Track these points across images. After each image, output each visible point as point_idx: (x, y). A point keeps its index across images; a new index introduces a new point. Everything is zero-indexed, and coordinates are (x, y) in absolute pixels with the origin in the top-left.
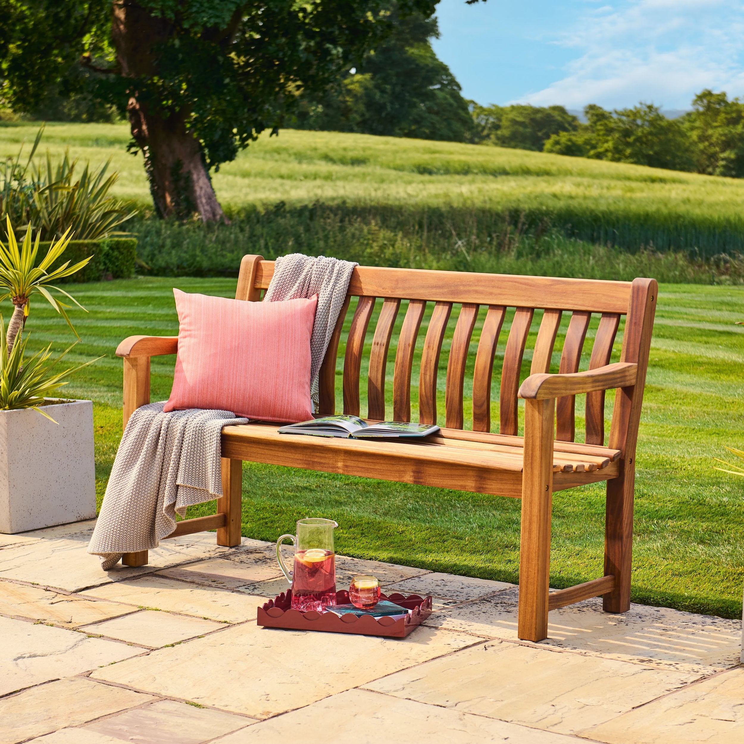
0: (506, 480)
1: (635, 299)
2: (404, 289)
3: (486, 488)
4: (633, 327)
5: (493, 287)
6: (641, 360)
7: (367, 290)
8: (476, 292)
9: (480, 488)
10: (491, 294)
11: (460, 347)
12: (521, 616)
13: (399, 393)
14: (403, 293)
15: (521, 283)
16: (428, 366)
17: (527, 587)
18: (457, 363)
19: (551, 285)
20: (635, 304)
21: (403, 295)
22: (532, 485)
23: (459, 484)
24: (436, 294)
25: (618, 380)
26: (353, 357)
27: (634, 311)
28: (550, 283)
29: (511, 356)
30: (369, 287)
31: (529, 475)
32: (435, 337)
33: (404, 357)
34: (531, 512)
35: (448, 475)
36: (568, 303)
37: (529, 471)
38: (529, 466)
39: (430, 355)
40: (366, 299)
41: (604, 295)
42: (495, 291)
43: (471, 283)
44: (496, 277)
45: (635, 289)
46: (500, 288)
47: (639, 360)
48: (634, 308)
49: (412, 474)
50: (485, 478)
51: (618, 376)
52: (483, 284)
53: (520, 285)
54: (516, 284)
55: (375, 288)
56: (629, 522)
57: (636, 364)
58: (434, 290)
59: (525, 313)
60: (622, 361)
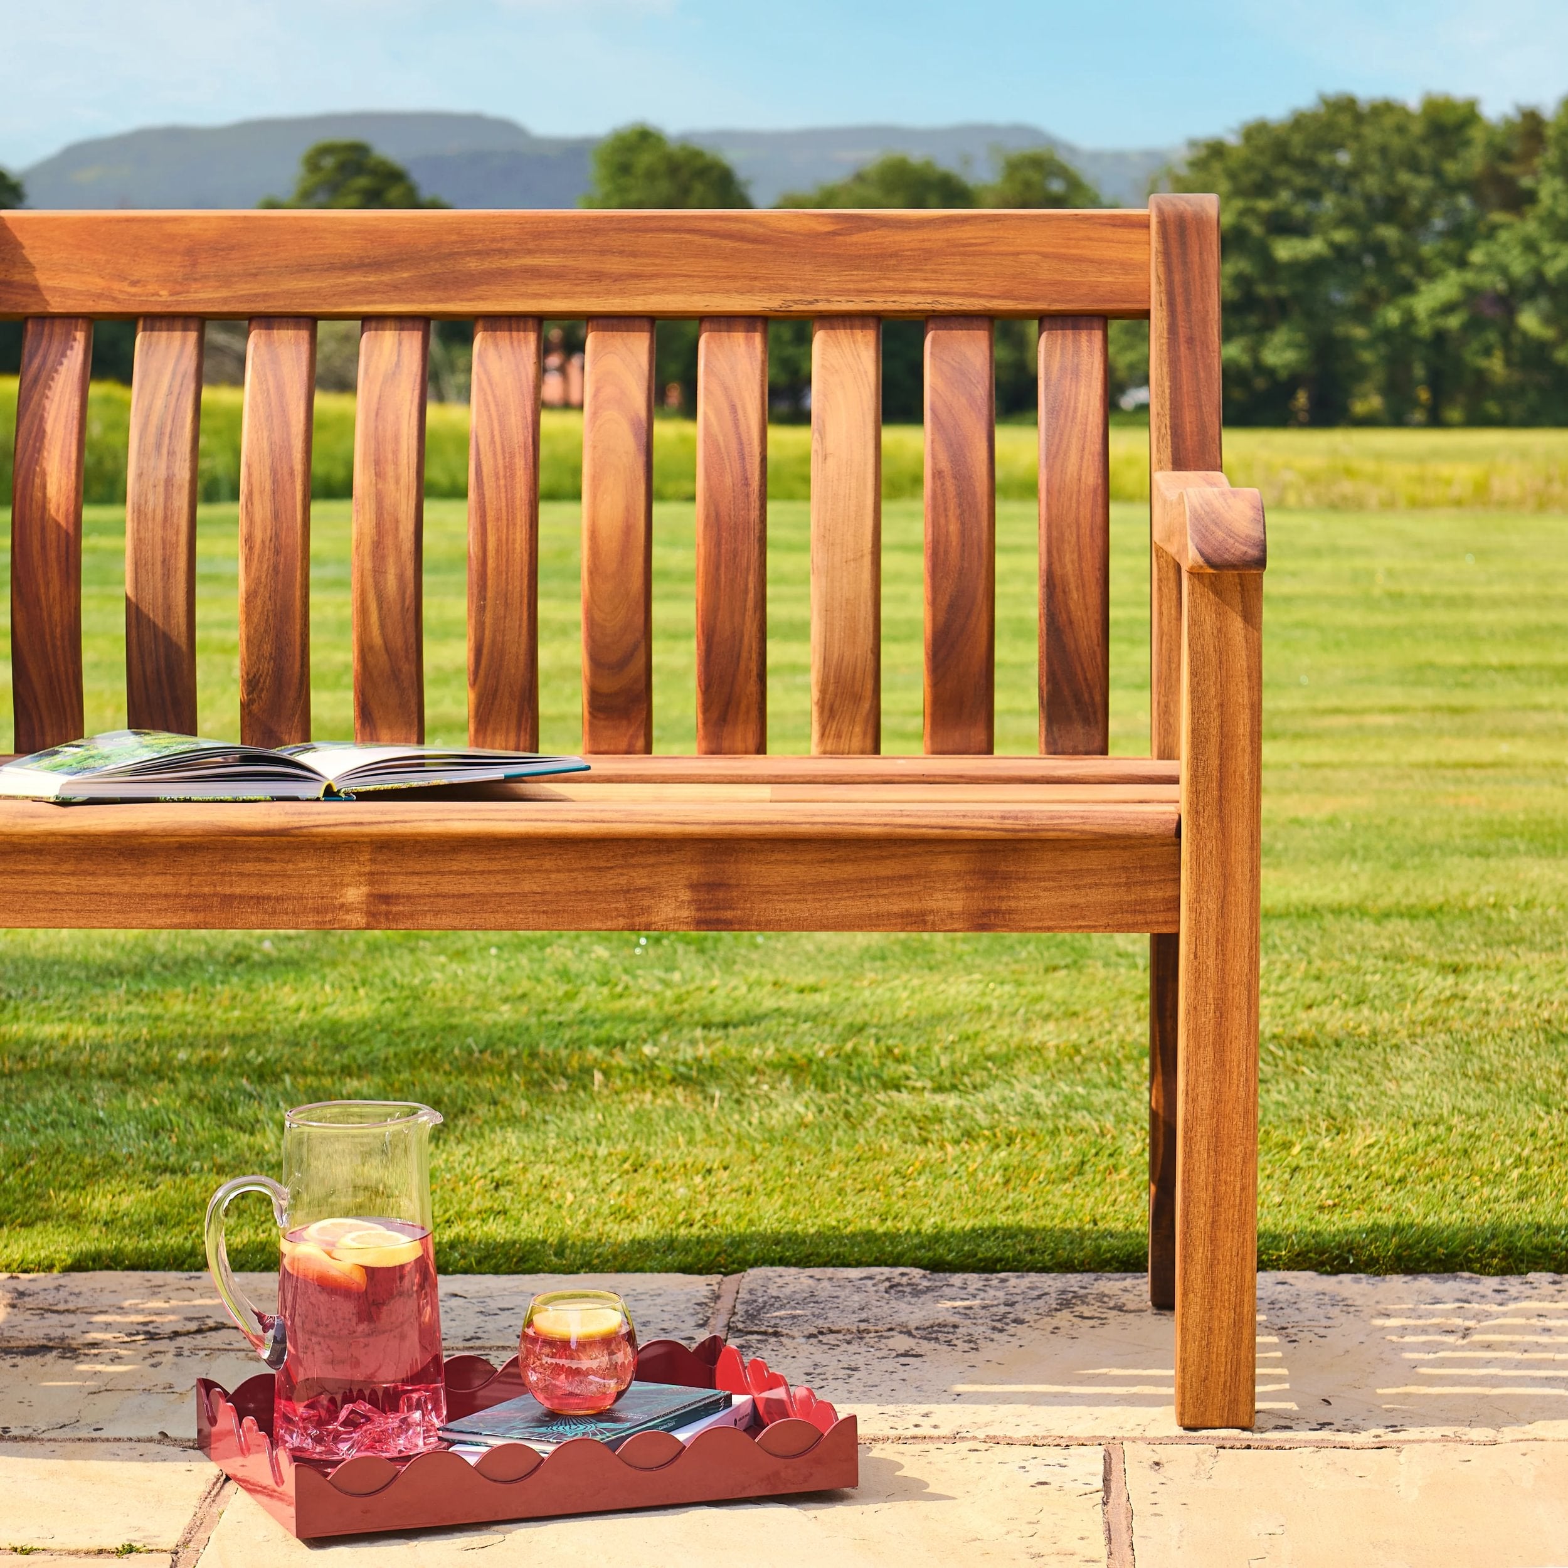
0: (1091, 872)
1: (1175, 260)
2: (226, 280)
3: (1011, 912)
4: (1183, 349)
5: (603, 253)
7: (64, 293)
8: (535, 273)
9: (986, 913)
10: (597, 276)
11: (510, 467)
12: (1193, 1347)
13: (267, 648)
14: (224, 293)
15: (714, 234)
16: (389, 541)
17: (1213, 1240)
18: (511, 522)
19: (834, 233)
20: (1177, 278)
21: (225, 301)
23: (896, 909)
24: (367, 291)
26: (52, 536)
27: (1179, 299)
28: (830, 228)
29: (728, 480)
30: (70, 282)
31: (1212, 845)
32: (397, 439)
33: (276, 516)
34: (1222, 972)
35: (847, 881)
36: (911, 292)
37: (1212, 830)
38: (1212, 810)
39: (388, 502)
40: (59, 328)
41: (1045, 256)
42: (614, 265)
43: (508, 245)
44: (611, 219)
45: (1172, 229)
46: (633, 254)
48: (1178, 290)
49: (686, 895)
50: (1006, 877)
52: (559, 244)
53: (710, 241)
54: (696, 238)
55: (97, 283)
58: (355, 279)
59: (739, 337)
60: (1161, 469)
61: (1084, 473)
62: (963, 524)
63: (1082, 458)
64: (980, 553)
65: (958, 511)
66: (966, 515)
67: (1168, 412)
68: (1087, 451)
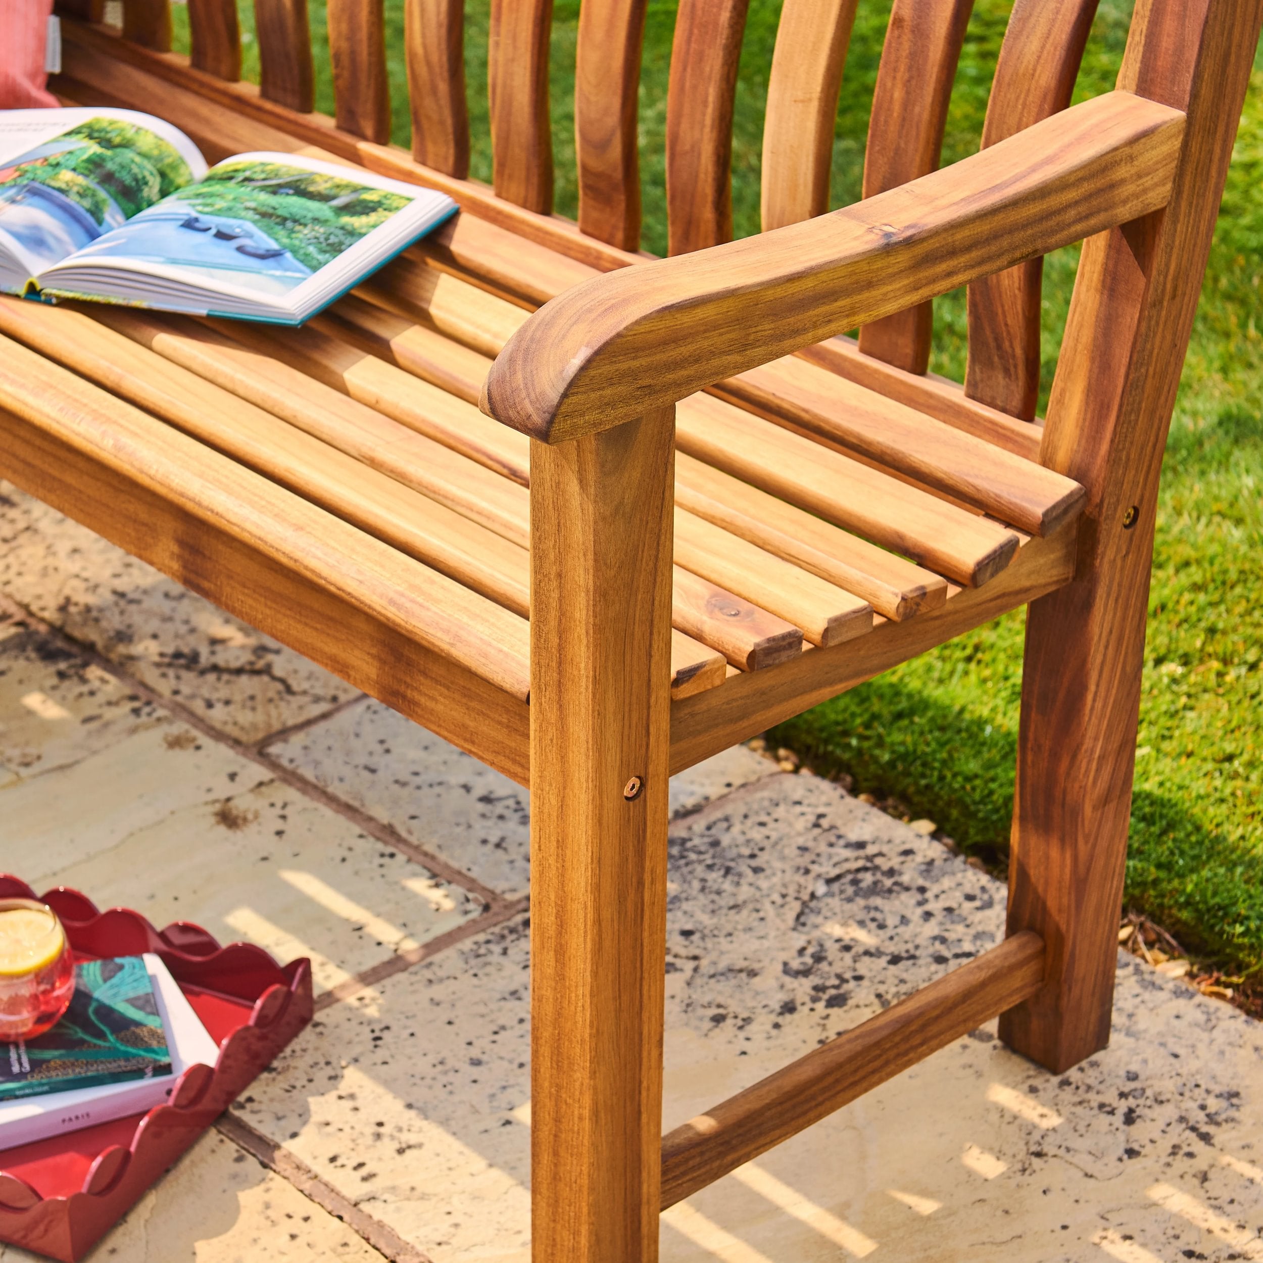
6: (1206, 91)
9: (395, 693)
22: (565, 773)
23: (327, 649)
25: (1072, 213)
31: (552, 732)
35: (287, 598)
37: (552, 716)
47: (1195, 95)
49: (175, 548)
50: (410, 664)
51: (1072, 195)
56: (1115, 745)
57: (1179, 114)
60: (1124, 87)
61: (1039, 68)
62: (908, 93)
63: (1043, 47)
64: (918, 135)
65: (907, 76)
66: (914, 82)
67: (1148, 13)
68: (1051, 40)
